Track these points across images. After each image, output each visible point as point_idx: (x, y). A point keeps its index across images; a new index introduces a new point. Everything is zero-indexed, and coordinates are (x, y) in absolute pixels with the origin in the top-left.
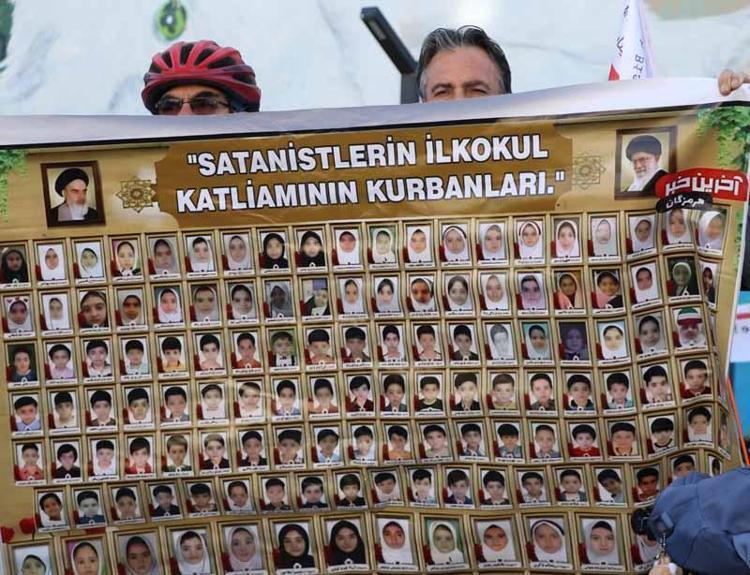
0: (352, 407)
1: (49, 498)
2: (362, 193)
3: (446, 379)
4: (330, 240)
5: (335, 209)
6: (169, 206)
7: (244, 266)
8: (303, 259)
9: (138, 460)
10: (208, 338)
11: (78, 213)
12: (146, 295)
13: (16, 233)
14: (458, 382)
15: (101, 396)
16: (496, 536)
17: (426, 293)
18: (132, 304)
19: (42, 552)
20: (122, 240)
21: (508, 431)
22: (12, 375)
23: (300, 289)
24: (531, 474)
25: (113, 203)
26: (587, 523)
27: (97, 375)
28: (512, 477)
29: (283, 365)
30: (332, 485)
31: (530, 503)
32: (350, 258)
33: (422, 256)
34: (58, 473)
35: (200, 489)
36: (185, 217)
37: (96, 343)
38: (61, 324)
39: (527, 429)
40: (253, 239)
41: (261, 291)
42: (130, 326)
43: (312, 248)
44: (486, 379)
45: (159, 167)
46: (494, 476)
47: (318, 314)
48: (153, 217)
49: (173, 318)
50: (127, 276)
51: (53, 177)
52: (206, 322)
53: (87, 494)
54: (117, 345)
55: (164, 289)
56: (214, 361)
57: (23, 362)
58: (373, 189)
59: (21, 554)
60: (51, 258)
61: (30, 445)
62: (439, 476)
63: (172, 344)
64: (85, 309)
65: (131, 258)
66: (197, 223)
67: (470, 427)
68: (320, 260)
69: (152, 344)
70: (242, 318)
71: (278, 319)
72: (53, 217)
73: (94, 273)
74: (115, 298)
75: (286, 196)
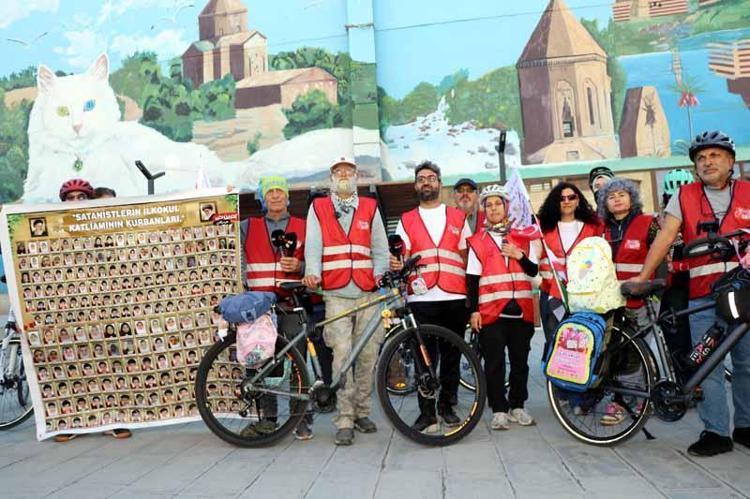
0: (124, 288)
1: (37, 317)
2: (124, 225)
3: (153, 277)
4: (115, 239)
5: (116, 230)
6: (67, 230)
7: (90, 247)
8: (107, 245)
9: (62, 305)
10: (80, 269)
11: (40, 233)
12: (61, 257)
13: (21, 239)
14: (157, 277)
15: (49, 287)
16: (171, 322)
17: (145, 252)
18: (57, 259)
19: (36, 333)
20: (53, 241)
21: (173, 289)
22: (23, 281)
23: (106, 254)
24: (181, 301)
25: (50, 230)
26: (198, 314)
27: (48, 281)
28: (176, 303)
29: (103, 276)
30: (120, 310)
31: (181, 311)
32: (121, 244)
33: (143, 242)
34: (39, 310)
35: (81, 313)
36: (71, 233)
37: (47, 272)
38: (36, 266)
39: (179, 288)
40: (92, 239)
41: (95, 255)
42: (57, 266)
43: (110, 241)
44: (166, 276)
45: (64, 219)
46: (170, 303)
47: (112, 261)
48: (62, 233)
49: (70, 263)
50: (55, 251)
51: (33, 222)
52: (79, 264)
53: (48, 315)
54: (53, 272)
55: (66, 255)
56: (82, 276)
57: (26, 277)
58: (128, 223)
59: (30, 334)
60: (33, 246)
61: (29, 302)
62: (153, 306)
63: (70, 271)
64: (43, 261)
65: (56, 246)
66: (76, 235)
67: (162, 290)
68: (112, 245)
69: (64, 271)
70: (90, 263)
71: (100, 262)
72: (33, 234)
73: (46, 251)
74: (52, 258)
75: (102, 226)
